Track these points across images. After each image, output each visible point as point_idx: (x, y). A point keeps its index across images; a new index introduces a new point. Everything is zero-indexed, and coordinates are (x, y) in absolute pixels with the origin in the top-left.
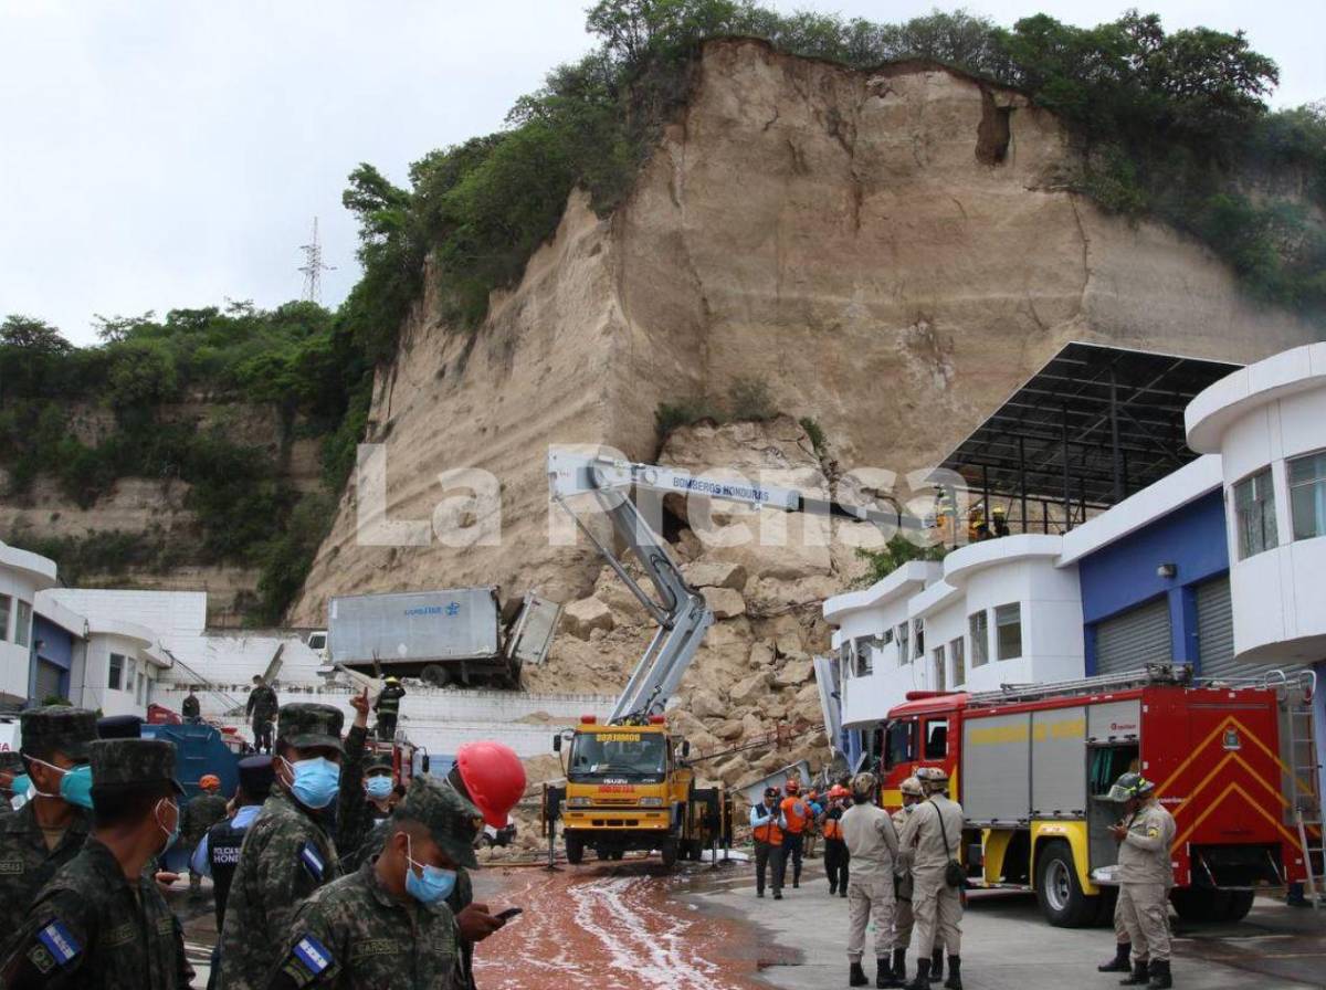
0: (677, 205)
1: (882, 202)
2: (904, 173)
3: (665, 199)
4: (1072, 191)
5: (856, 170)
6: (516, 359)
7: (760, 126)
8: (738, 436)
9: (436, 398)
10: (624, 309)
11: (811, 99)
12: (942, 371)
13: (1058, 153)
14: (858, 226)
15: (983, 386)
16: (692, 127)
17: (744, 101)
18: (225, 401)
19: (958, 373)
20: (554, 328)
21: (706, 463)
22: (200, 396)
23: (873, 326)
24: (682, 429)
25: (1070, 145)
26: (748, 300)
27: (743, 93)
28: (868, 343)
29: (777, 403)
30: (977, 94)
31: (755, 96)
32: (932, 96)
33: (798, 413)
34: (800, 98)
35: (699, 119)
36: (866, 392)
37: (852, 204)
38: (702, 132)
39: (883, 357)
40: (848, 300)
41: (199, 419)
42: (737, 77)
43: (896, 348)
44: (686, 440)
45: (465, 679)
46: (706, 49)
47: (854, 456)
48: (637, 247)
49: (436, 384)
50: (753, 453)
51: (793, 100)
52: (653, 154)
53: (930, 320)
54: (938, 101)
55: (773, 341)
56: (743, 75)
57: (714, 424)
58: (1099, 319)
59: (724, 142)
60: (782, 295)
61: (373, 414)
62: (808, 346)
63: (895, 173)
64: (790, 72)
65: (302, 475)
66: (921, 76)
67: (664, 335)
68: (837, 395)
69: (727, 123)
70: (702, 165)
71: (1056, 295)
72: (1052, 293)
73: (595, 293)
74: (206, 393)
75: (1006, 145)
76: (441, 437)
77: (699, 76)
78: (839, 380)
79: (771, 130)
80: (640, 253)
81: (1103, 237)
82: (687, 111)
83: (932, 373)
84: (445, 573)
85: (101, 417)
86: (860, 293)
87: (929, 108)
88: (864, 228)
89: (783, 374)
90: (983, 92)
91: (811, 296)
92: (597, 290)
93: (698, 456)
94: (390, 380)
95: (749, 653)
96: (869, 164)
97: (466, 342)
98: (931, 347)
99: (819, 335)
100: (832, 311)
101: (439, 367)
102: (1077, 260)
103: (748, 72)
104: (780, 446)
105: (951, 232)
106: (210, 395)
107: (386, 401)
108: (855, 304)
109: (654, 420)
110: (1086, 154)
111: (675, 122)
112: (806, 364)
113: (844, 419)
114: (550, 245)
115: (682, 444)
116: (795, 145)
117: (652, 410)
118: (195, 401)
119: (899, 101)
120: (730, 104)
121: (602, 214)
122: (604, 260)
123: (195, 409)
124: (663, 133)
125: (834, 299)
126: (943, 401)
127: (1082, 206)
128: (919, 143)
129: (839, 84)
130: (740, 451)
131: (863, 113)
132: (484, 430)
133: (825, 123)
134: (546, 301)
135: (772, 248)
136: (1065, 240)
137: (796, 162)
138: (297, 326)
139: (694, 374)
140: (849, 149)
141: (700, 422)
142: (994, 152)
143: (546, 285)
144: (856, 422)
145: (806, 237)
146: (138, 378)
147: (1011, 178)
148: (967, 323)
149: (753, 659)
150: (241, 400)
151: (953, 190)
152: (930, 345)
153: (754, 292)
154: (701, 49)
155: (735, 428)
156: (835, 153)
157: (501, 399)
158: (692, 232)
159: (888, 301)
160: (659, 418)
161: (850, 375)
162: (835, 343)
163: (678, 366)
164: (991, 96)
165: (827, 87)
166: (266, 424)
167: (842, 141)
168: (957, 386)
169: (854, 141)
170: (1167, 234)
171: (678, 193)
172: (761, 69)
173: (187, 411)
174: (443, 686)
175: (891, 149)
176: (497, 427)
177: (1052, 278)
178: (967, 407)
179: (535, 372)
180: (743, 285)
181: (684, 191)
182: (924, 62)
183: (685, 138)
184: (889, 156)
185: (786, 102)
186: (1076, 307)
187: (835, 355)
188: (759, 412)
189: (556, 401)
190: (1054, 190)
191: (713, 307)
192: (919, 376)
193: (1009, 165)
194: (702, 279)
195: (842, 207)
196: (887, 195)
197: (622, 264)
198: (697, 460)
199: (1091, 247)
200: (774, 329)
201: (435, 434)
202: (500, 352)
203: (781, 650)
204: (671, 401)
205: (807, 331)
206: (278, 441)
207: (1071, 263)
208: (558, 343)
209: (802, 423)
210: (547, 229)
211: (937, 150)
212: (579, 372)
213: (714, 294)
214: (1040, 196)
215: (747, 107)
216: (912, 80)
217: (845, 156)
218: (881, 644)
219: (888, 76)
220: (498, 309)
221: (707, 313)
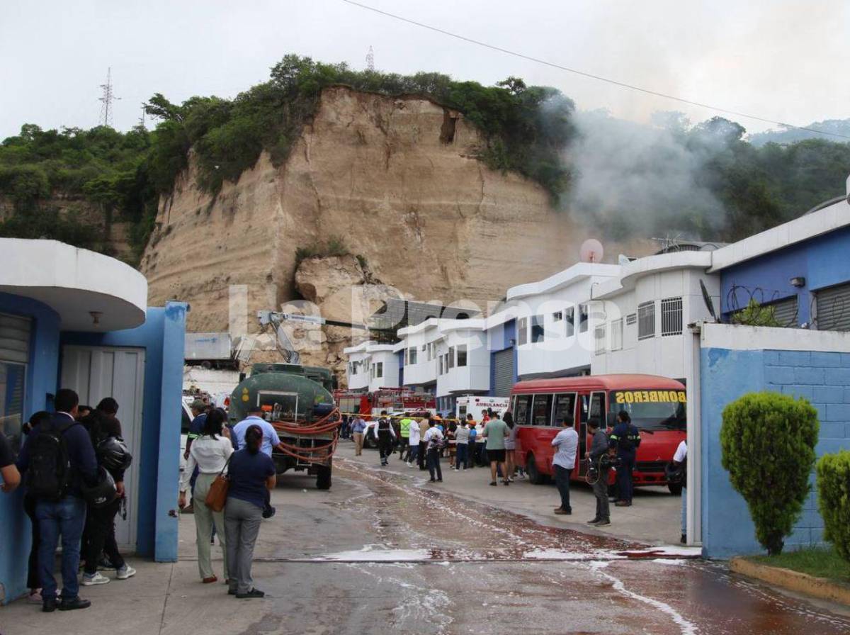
0: (308, 161)
1: (399, 157)
2: (409, 146)
3: (302, 158)
4: (479, 159)
5: (388, 143)
6: (235, 217)
7: (346, 124)
8: (330, 263)
9: (196, 224)
10: (283, 208)
11: (369, 112)
12: (419, 234)
13: (476, 140)
14: (387, 167)
15: (436, 241)
16: (315, 127)
17: (339, 114)
18: (75, 199)
19: (426, 236)
20: (253, 209)
21: (316, 275)
22: (60, 196)
23: (391, 213)
24: (306, 259)
25: (481, 136)
26: (338, 200)
27: (338, 110)
28: (389, 220)
29: (348, 247)
30: (442, 112)
31: (344, 111)
32: (422, 111)
33: (356, 252)
34: (364, 111)
35: (319, 123)
36: (386, 242)
37: (386, 158)
38: (320, 129)
39: (395, 227)
40: (380, 201)
41: (60, 208)
42: (336, 103)
43: (400, 223)
44: (308, 264)
45: (218, 366)
46: (323, 92)
47: (380, 270)
48: (290, 181)
49: (195, 216)
50: (335, 271)
51: (361, 113)
52: (298, 140)
53: (416, 212)
54: (425, 114)
55: (348, 218)
56: (339, 102)
57: (320, 257)
58: (486, 215)
59: (329, 132)
60: (352, 198)
61: (158, 219)
62: (363, 221)
63: (405, 145)
64: (360, 100)
65: (116, 241)
66: (418, 102)
67: (300, 217)
68: (374, 242)
69: (331, 124)
70: (319, 143)
71: (469, 203)
72: (468, 202)
73: (271, 200)
74: (64, 194)
75: (453, 135)
76: (198, 245)
77: (319, 104)
78: (376, 237)
79: (350, 126)
80: (291, 182)
81: (491, 179)
82: (313, 120)
83: (415, 235)
84: (202, 312)
85: (6, 205)
86: (387, 198)
87: (421, 117)
88: (390, 169)
89: (352, 233)
90: (445, 111)
91: (365, 199)
92: (272, 199)
93: (312, 272)
94: (169, 202)
95: (327, 358)
96: (393, 139)
97: (210, 200)
98: (415, 224)
99: (368, 216)
100: (374, 205)
101: (196, 208)
102: (479, 189)
103: (341, 101)
104: (347, 268)
105: (426, 173)
106: (66, 196)
107: (167, 213)
108: (385, 203)
109: (295, 255)
110: (488, 140)
111: (308, 124)
112: (361, 228)
113: (377, 253)
114: (252, 170)
115: (306, 266)
116: (361, 132)
117: (293, 251)
118: (58, 198)
119: (409, 112)
120: (333, 116)
121: (275, 166)
122: (276, 187)
123: (58, 203)
124: (302, 130)
125: (376, 200)
126: (419, 247)
127: (482, 166)
128: (416, 132)
129: (382, 103)
130: (330, 270)
131: (393, 116)
132: (220, 247)
133: (374, 122)
134: (250, 195)
135: (349, 177)
136: (474, 180)
137: (361, 139)
138: (103, 143)
139: (313, 233)
140: (385, 133)
141: (314, 256)
142: (448, 138)
143: (250, 187)
144: (382, 255)
145: (364, 172)
146: (28, 187)
147: (454, 151)
148: (430, 214)
149: (328, 360)
150: (83, 199)
151: (428, 154)
152: (415, 222)
153: (341, 197)
154: (321, 91)
155: (328, 259)
156: (379, 135)
157: (228, 234)
158: (314, 173)
159: (398, 202)
160: (297, 254)
161: (380, 234)
162: (375, 220)
163: (306, 231)
164: (448, 113)
165: (377, 105)
166: (97, 212)
167: (382, 129)
168: (425, 241)
169: (388, 129)
170: (520, 178)
171: (308, 155)
172: (347, 99)
173: (54, 204)
174: (210, 369)
175: (403, 134)
176: (226, 248)
177: (468, 196)
178: (429, 250)
179: (244, 226)
180: (336, 194)
181: (311, 155)
182: (421, 96)
183: (312, 131)
184: (402, 137)
185: (357, 114)
186: (477, 209)
187: (374, 225)
188: (340, 252)
189: (253, 244)
190: (472, 158)
191: (322, 204)
192: (409, 236)
193: (454, 144)
194: (318, 191)
195: (381, 159)
196: (401, 154)
197: (283, 188)
198: (312, 274)
199: (485, 183)
200: (349, 213)
201: (195, 242)
202: (228, 211)
203: (339, 357)
204: (302, 246)
205: (363, 214)
206: (103, 222)
207: (476, 190)
208: (255, 216)
209: (357, 257)
210: (252, 163)
211: (423, 136)
212: (264, 234)
213: (323, 198)
214: (465, 160)
215: (340, 116)
216: (414, 102)
217: (383, 136)
218: (360, 364)
219: (405, 100)
220: (227, 189)
221: (320, 206)
